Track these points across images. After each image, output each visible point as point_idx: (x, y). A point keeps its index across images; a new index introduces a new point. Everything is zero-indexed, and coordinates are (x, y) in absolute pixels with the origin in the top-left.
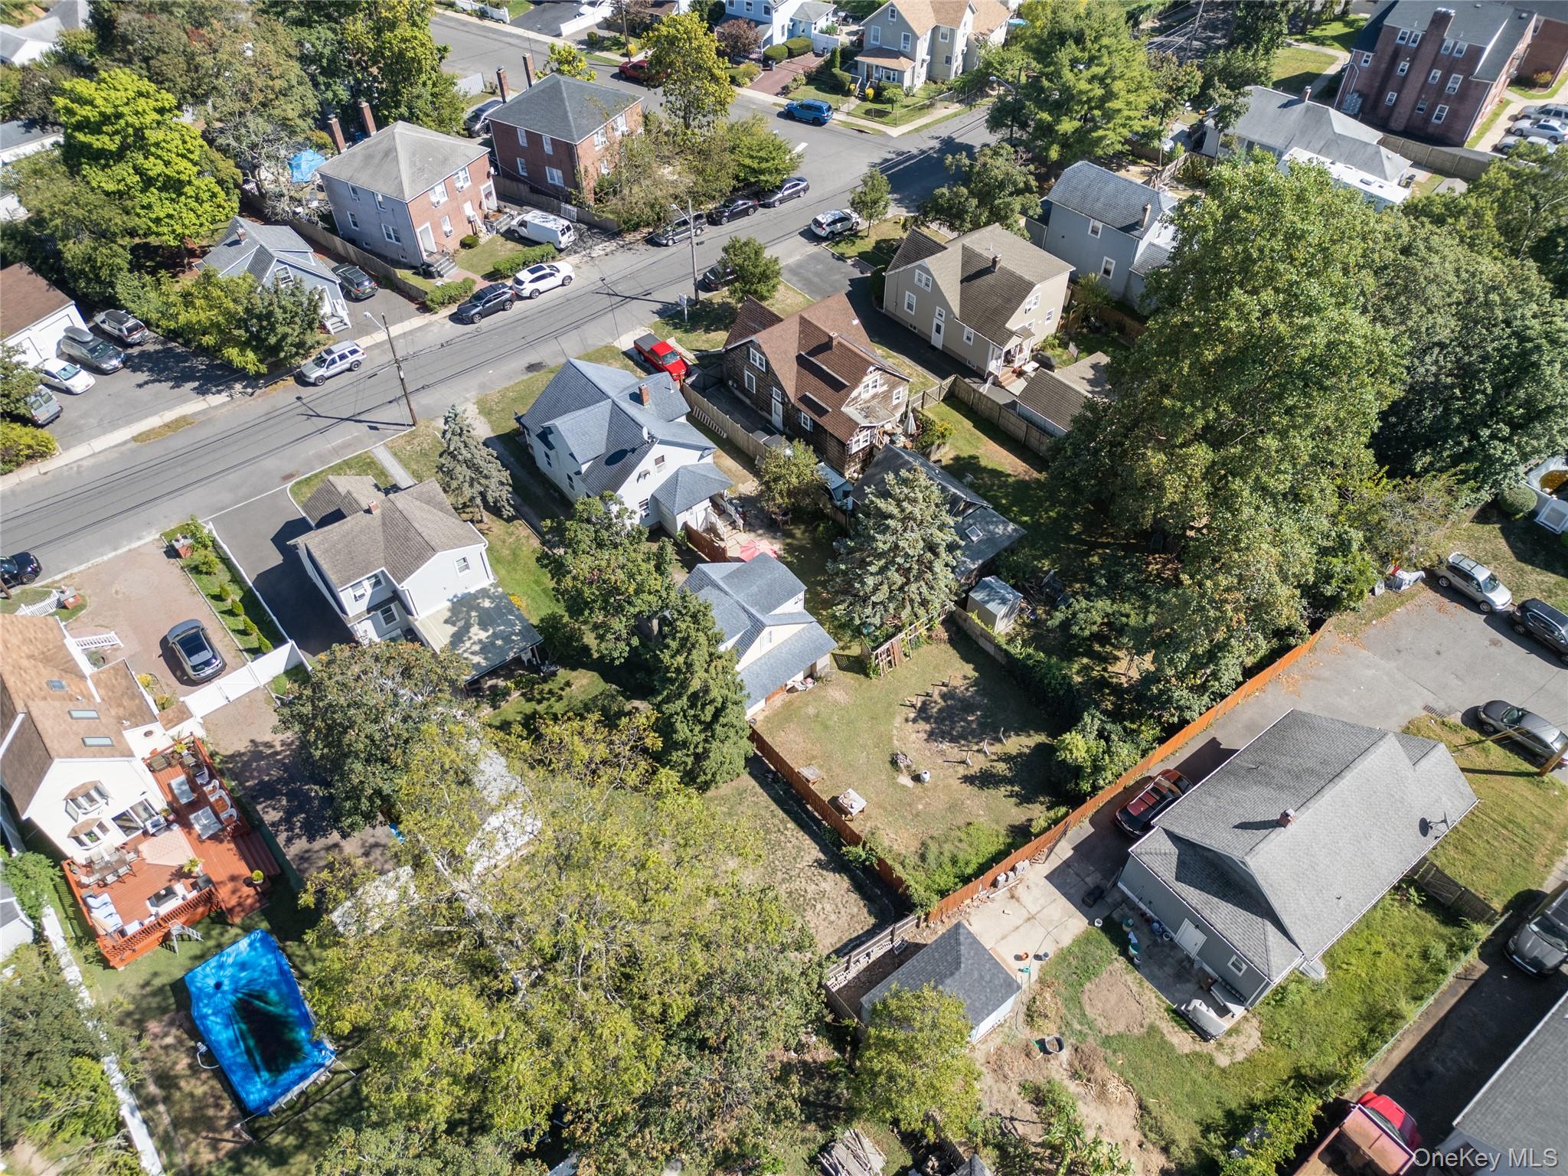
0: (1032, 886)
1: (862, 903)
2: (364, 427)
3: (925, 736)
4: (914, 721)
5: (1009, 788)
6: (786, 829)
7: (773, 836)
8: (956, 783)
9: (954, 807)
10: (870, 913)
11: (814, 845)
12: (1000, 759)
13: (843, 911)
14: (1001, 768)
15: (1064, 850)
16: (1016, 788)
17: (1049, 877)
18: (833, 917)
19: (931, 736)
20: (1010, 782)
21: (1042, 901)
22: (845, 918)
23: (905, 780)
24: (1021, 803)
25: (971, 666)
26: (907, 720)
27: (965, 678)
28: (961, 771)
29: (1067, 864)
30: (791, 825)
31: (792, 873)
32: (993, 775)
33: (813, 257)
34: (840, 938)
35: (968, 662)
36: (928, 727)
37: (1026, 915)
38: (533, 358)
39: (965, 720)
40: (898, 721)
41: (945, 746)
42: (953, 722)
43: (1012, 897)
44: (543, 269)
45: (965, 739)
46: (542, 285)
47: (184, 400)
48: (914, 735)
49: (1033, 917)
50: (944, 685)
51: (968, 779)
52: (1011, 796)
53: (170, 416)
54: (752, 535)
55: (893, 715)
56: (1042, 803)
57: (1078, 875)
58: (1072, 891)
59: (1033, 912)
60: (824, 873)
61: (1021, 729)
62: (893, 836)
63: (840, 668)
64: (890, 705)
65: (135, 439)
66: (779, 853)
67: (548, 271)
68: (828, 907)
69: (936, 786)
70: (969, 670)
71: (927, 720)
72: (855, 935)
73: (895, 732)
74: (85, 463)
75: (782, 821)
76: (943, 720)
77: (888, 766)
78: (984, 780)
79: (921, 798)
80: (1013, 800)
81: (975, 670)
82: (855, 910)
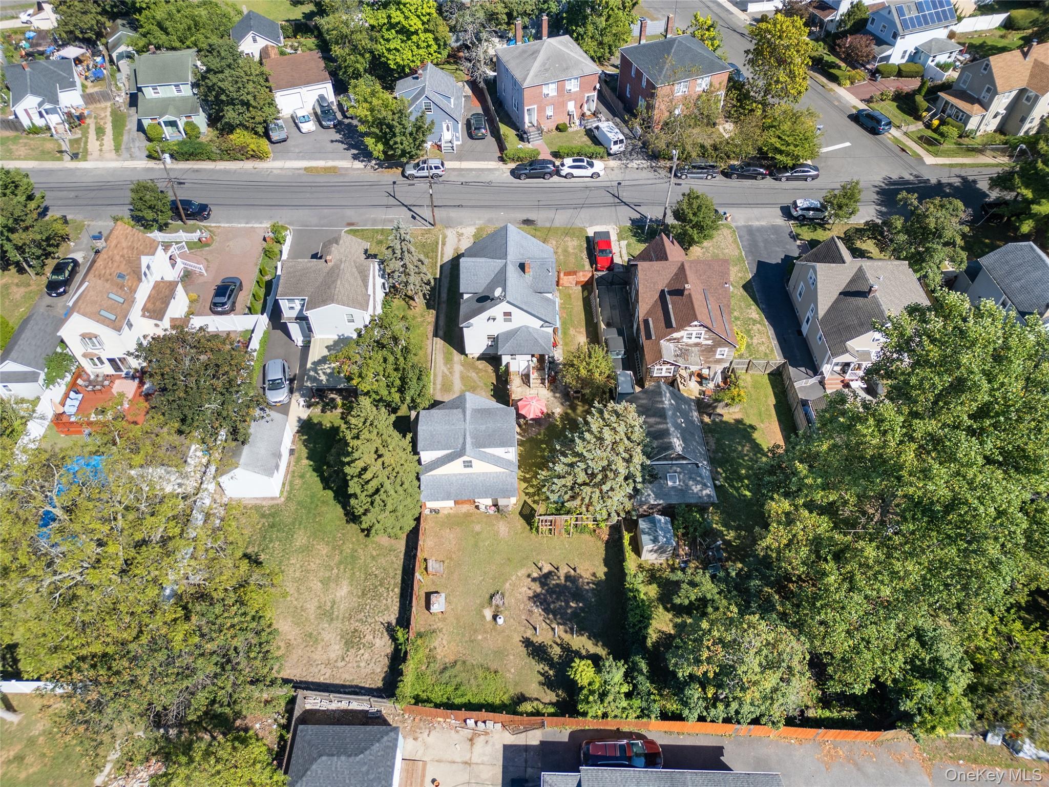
0: (490, 743)
1: (386, 669)
2: (410, 214)
3: (531, 594)
4: (534, 580)
5: (547, 668)
6: (393, 591)
7: (381, 590)
8: (517, 638)
9: (500, 654)
10: (384, 679)
11: (397, 612)
12: (561, 646)
13: (372, 664)
14: (556, 651)
15: (534, 738)
16: (551, 673)
17: (506, 747)
18: (363, 664)
19: (536, 598)
20: (552, 665)
21: (486, 759)
22: (368, 670)
23: (488, 613)
24: (543, 684)
25: (606, 570)
26: (529, 576)
27: (594, 575)
28: (529, 634)
29: (526, 748)
30: (397, 590)
31: (369, 620)
32: (545, 652)
33: (775, 229)
34: (353, 680)
35: (606, 565)
36: (539, 590)
37: (467, 759)
38: (531, 216)
39: (567, 603)
40: (522, 572)
41: (537, 611)
42: (558, 599)
43: (471, 740)
44: (582, 161)
45: (555, 616)
46: (576, 172)
47: (344, 158)
48: (525, 589)
49: (470, 764)
50: (574, 569)
51: (527, 643)
52: (543, 675)
53: (330, 164)
54: (551, 394)
55: (523, 566)
56: (557, 695)
57: (526, 761)
58: (511, 769)
59: (474, 760)
60: (385, 634)
61: (595, 636)
62: (445, 642)
63: (521, 513)
64: (527, 558)
65: (306, 169)
66: (375, 602)
67: (585, 164)
68: (366, 656)
69: (503, 631)
70: (601, 571)
71: (543, 585)
72: (362, 685)
73: (514, 578)
74: (275, 171)
75: (395, 585)
76: (554, 592)
77: (488, 596)
78: (537, 651)
79: (486, 632)
80: (542, 678)
81: (606, 574)
82: (379, 670)
